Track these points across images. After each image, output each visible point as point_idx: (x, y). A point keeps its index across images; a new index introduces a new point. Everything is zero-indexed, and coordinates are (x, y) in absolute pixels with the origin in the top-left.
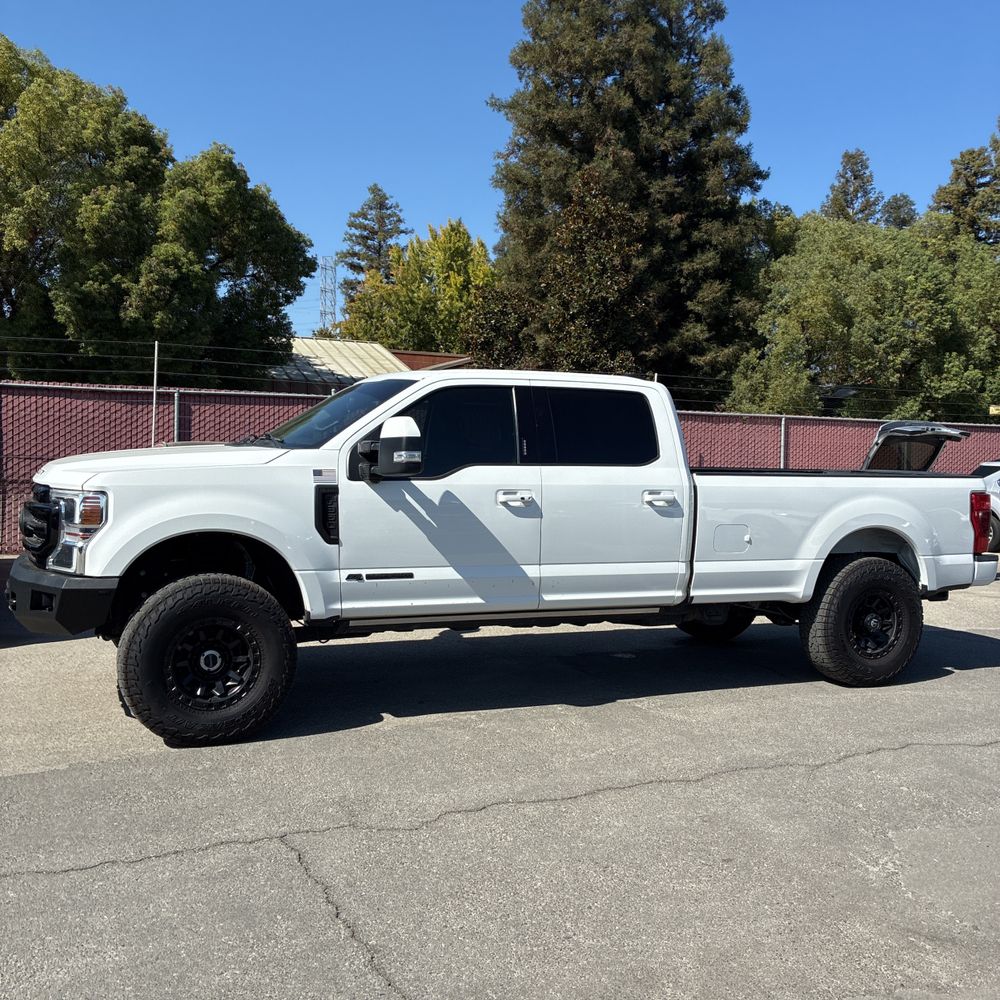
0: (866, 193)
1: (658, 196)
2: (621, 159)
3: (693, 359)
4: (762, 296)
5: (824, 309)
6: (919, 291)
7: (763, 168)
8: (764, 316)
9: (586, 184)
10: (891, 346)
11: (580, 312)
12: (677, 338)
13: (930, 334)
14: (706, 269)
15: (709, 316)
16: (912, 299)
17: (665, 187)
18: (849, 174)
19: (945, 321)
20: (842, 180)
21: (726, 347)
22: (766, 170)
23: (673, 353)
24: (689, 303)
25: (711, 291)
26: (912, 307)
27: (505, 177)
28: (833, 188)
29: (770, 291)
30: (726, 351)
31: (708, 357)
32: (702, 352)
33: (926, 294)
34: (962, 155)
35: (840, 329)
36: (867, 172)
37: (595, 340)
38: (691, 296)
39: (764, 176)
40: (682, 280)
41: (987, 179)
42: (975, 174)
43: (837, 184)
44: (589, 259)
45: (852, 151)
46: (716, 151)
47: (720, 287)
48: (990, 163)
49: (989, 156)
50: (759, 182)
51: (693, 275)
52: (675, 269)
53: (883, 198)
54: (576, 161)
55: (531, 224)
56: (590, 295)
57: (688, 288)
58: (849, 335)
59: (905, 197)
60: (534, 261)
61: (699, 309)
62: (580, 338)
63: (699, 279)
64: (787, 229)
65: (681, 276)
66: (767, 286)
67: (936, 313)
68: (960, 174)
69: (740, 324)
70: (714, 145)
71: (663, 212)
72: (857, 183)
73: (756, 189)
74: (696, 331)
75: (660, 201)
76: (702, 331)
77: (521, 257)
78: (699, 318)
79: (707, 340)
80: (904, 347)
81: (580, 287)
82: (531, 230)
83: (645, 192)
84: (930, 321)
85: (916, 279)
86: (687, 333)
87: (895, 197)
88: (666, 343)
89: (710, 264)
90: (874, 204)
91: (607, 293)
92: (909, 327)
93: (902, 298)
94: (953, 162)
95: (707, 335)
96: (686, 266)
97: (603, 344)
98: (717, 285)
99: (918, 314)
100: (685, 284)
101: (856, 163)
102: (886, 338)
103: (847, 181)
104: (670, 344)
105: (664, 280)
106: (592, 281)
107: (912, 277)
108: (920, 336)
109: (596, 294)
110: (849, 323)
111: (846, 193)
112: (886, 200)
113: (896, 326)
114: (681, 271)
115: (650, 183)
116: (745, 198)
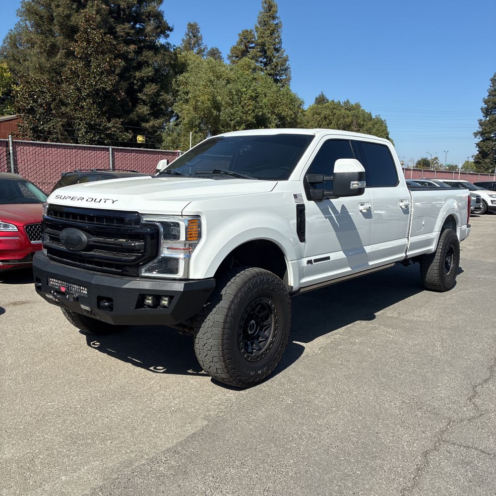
0: (199, 45)
1: (122, 34)
2: (100, 9)
3: (143, 124)
4: (175, 93)
5: (209, 103)
6: (248, 97)
7: (170, 25)
8: (176, 104)
9: (87, 21)
10: (237, 122)
11: (88, 95)
12: (135, 113)
13: (254, 117)
14: (148, 77)
15: (150, 102)
16: (245, 100)
17: (124, 29)
18: (191, 34)
19: (259, 111)
20: (188, 37)
21: (159, 119)
22: (171, 26)
23: (133, 120)
24: (139, 94)
25: (151, 89)
26: (245, 104)
27: (28, 10)
28: (183, 40)
29: (179, 91)
30: (159, 121)
31: (151, 124)
32: (147, 121)
33: (251, 98)
34: (243, 32)
35: (215, 112)
36: (200, 35)
37: (99, 111)
38: (140, 90)
39: (171, 30)
40: (135, 82)
41: (253, 45)
42: (249, 42)
43: (185, 38)
44: (93, 65)
45: (192, 23)
46: (149, 13)
47: (156, 87)
48: (255, 37)
49: (254, 34)
50: (168, 32)
51: (141, 79)
52: (131, 75)
53: (207, 48)
54: (74, 7)
55: (48, 41)
56: (95, 86)
57: (138, 86)
58: (219, 116)
59: (217, 49)
60: (52, 63)
61: (144, 98)
62: (91, 109)
63: (144, 82)
64: (184, 59)
65: (135, 79)
66: (177, 88)
67: (256, 108)
68: (242, 41)
69: (163, 107)
70: (149, 9)
71: (124, 43)
72: (195, 39)
73: (167, 36)
74: (144, 110)
75: (122, 37)
76: (147, 110)
77: (43, 60)
78: (145, 103)
79: (148, 114)
80: (242, 123)
81: (89, 81)
82: (48, 45)
83: (114, 31)
84: (253, 111)
85: (247, 90)
86: (140, 111)
87: (212, 49)
88: (129, 115)
89: (150, 74)
90: (203, 51)
91: (105, 85)
92: (244, 113)
93: (240, 99)
94: (239, 35)
95: (149, 112)
96: (137, 74)
97: (104, 114)
98: (154, 86)
99: (248, 108)
100: (137, 84)
101: (194, 29)
102: (235, 118)
103: (190, 38)
104: (131, 115)
105: (125, 81)
106: (96, 78)
107: (245, 89)
108: (249, 118)
109: (99, 85)
110: (219, 110)
111: (190, 44)
112: (209, 50)
113: (239, 112)
114: (135, 77)
115: (116, 26)
116: (162, 41)
